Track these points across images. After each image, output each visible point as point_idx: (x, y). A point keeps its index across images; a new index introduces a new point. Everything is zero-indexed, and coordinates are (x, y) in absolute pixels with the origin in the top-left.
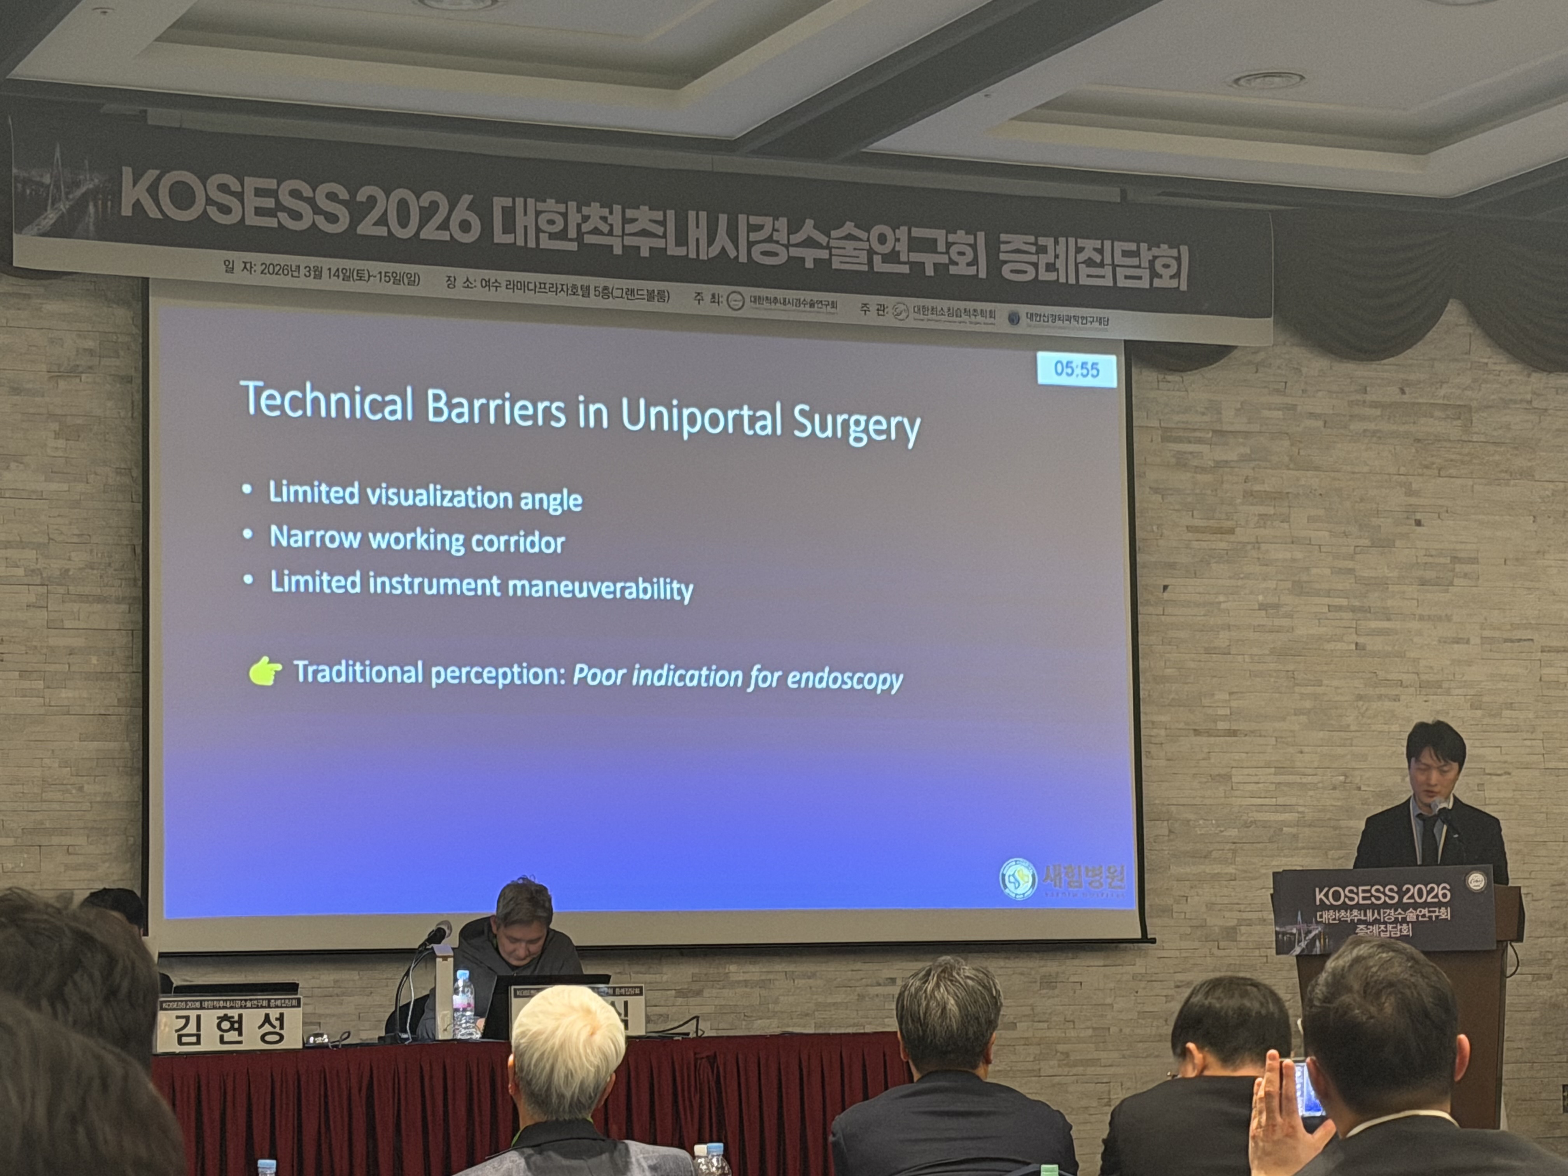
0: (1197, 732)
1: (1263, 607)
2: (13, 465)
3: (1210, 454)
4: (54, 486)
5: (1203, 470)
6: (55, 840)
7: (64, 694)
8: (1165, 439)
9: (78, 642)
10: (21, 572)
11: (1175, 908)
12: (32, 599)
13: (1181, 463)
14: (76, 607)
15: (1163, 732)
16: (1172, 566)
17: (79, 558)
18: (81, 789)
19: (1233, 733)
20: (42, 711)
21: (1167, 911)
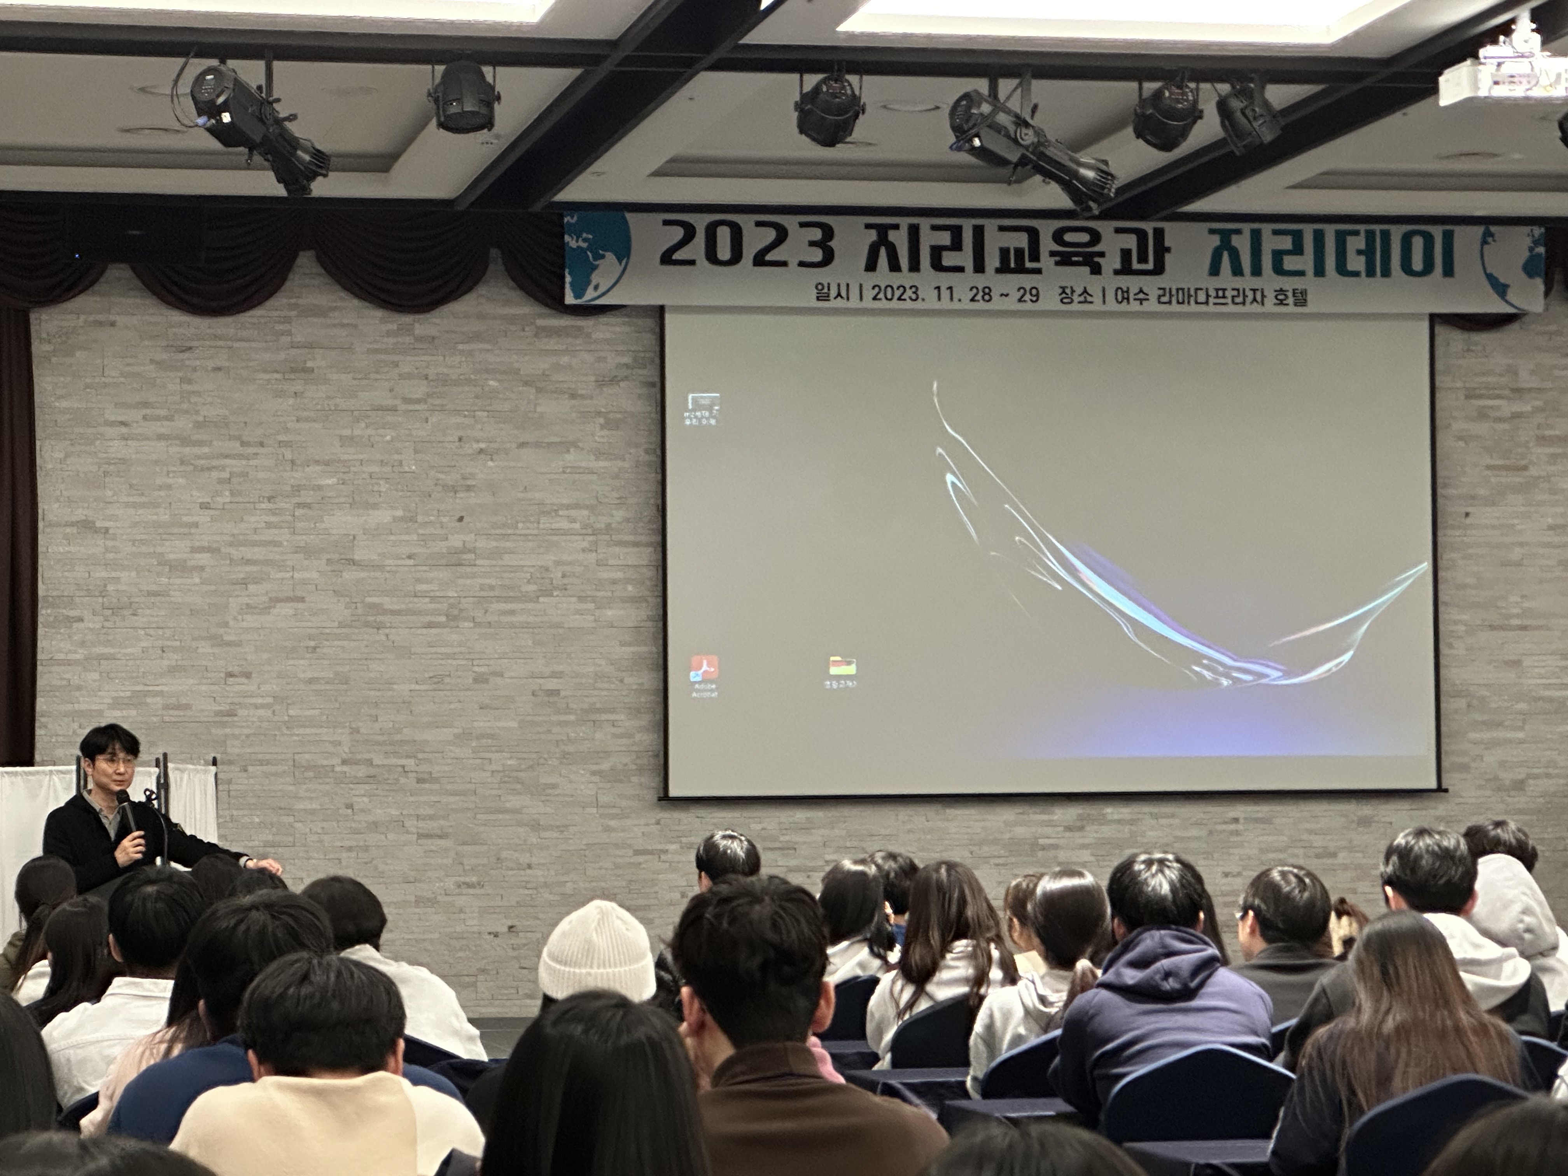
0: (1492, 627)
1: (1551, 528)
2: (572, 450)
3: (1506, 408)
4: (602, 464)
5: (1500, 420)
6: (604, 717)
7: (609, 613)
8: (1468, 397)
9: (619, 575)
10: (577, 526)
11: (1473, 765)
12: (585, 544)
13: (1482, 415)
14: (617, 549)
15: (1463, 628)
16: (1473, 498)
17: (619, 515)
18: (622, 681)
19: (1524, 628)
20: (594, 625)
21: (1464, 768)
